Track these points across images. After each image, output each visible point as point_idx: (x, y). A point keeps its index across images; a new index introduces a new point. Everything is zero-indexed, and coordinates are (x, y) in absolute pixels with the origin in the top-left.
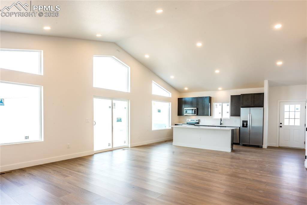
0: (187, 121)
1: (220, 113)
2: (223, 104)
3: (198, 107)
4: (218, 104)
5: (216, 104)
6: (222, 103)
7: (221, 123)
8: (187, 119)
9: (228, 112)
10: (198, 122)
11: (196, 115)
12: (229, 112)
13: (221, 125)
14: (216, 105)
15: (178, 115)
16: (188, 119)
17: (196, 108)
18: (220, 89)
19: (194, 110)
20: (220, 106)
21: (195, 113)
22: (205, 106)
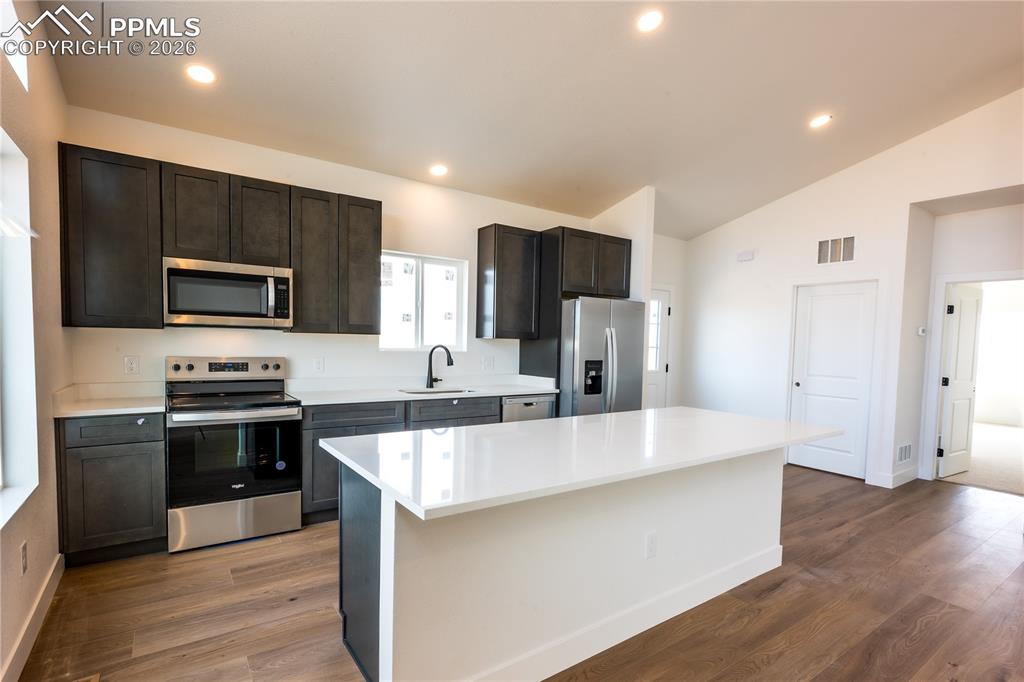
0: (174, 376)
2: (427, 267)
3: (296, 268)
6: (425, 260)
7: (434, 376)
11: (289, 323)
12: (454, 317)
13: (430, 385)
14: (389, 267)
15: (65, 323)
17: (288, 273)
18: (439, 170)
19: (271, 282)
20: (405, 275)
21: (280, 311)
22: (352, 265)
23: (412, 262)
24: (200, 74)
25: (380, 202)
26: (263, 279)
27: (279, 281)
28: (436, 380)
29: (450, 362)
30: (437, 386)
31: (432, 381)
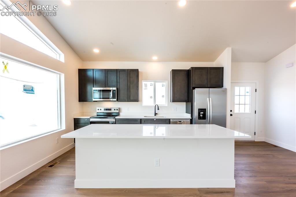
0: (98, 111)
1: (151, 97)
2: (157, 84)
3: (118, 87)
4: (148, 83)
5: (146, 83)
6: (155, 82)
7: (156, 113)
8: (97, 108)
9: (163, 96)
10: (118, 111)
11: (115, 100)
12: (165, 96)
13: (155, 115)
14: (146, 85)
15: (79, 101)
16: (99, 108)
17: (115, 89)
18: (155, 58)
19: (112, 91)
20: (151, 86)
21: (113, 97)
22: (131, 85)
23: (153, 83)
24: (96, 51)
25: (138, 69)
26: (110, 91)
27: (113, 91)
28: (157, 114)
29: (158, 109)
30: (157, 116)
31: (156, 114)
